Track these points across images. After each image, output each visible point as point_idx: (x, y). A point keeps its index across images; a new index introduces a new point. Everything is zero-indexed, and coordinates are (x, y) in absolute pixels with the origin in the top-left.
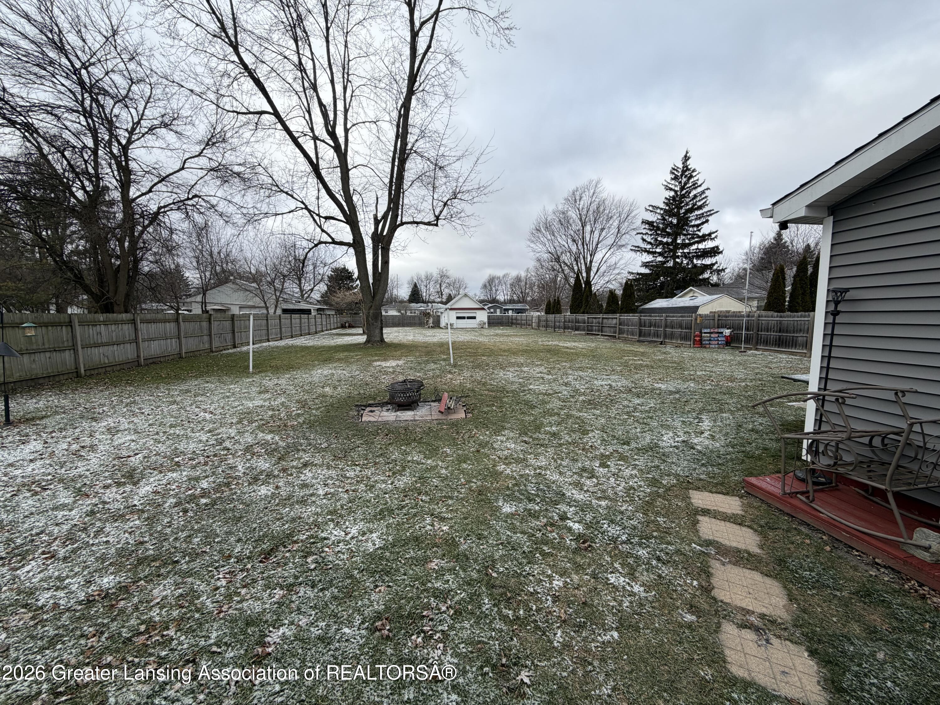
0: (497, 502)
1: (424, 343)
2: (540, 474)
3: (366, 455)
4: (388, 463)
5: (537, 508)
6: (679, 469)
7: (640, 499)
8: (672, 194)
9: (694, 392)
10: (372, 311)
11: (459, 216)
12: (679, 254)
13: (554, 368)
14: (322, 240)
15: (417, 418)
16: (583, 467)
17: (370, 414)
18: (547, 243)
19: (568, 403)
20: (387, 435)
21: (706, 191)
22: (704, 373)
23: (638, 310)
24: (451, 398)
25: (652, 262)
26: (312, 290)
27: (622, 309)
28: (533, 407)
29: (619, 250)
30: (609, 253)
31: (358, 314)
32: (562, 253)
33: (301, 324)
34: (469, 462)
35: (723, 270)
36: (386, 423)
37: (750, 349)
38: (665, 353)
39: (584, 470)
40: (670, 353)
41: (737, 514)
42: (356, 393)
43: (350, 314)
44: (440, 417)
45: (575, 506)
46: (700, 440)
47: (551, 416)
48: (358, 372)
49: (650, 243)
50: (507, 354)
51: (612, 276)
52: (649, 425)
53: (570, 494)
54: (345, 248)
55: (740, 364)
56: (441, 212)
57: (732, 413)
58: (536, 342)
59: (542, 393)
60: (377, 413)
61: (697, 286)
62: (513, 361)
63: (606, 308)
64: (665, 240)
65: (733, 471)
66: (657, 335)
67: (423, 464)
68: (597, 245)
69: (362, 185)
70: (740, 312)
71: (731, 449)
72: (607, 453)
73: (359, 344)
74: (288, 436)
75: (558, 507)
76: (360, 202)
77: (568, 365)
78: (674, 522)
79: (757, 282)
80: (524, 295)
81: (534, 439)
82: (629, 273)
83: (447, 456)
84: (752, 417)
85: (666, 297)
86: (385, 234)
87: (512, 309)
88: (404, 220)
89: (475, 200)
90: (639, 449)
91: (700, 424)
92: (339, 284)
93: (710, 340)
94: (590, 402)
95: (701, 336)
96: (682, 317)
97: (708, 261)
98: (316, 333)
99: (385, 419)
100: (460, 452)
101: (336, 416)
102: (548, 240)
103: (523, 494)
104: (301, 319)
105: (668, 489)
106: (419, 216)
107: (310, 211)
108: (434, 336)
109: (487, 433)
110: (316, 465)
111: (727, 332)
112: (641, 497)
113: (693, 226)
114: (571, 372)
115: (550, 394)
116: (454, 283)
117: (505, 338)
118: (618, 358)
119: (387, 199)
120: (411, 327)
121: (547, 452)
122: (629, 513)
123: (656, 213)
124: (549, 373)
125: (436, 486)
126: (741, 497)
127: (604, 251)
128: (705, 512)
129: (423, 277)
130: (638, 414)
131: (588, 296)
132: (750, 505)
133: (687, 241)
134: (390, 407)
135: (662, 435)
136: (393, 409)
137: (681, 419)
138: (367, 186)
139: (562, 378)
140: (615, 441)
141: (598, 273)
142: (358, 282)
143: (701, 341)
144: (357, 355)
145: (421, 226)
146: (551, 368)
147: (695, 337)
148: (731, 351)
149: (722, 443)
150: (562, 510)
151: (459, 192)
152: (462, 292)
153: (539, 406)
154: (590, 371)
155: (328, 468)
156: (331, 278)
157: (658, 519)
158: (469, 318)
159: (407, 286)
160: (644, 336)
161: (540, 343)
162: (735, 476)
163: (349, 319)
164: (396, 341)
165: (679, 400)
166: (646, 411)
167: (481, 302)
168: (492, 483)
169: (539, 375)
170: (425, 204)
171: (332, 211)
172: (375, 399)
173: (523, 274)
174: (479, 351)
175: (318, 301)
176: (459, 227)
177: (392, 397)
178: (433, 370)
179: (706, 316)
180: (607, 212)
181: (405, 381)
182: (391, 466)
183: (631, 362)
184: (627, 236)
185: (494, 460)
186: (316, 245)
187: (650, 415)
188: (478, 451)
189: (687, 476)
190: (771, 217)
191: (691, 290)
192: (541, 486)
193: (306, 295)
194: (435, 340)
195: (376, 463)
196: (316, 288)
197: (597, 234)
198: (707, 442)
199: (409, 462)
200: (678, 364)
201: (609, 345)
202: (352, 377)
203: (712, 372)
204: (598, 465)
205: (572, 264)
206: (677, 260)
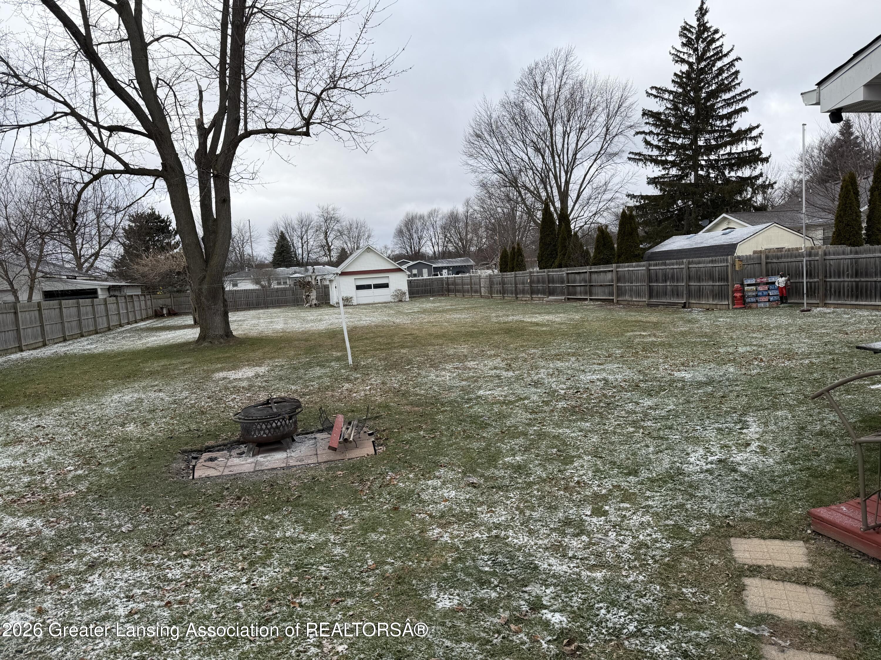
0: (428, 593)
1: (303, 333)
2: (497, 537)
3: (203, 536)
4: (242, 547)
5: (494, 595)
6: (715, 506)
7: (656, 562)
8: (685, 68)
9: (733, 382)
10: (205, 287)
11: (343, 117)
12: (703, 163)
13: (516, 359)
14: (106, 167)
15: (292, 463)
16: (567, 518)
17: (210, 464)
18: (495, 157)
19: (540, 415)
20: (239, 498)
21: (736, 63)
22: (748, 348)
23: (645, 256)
24: (350, 423)
25: (663, 177)
26: (96, 255)
27: (619, 256)
28: (485, 426)
29: (611, 162)
30: (595, 166)
31: (185, 291)
32: (521, 171)
33: (79, 315)
34: (381, 530)
35: (771, 185)
36: (236, 477)
37: (817, 305)
38: (689, 321)
39: (567, 522)
40: (697, 321)
41: (801, 569)
42: (183, 429)
43: (170, 292)
44: (332, 456)
45: (555, 585)
46: (745, 456)
47: (513, 437)
48: (185, 394)
49: (658, 147)
50: (441, 341)
51: (602, 204)
52: (667, 439)
53: (546, 566)
54: (150, 179)
55: (801, 330)
56: (312, 112)
57: (790, 408)
58: (488, 318)
59: (499, 402)
60: (221, 460)
61: (732, 212)
62: (451, 352)
63: (595, 257)
64: (679, 142)
65: (793, 501)
66: (676, 293)
67: (302, 541)
68: (575, 154)
69: (172, 71)
70: (797, 249)
71: (790, 467)
72: (604, 491)
73: (186, 344)
74: (59, 518)
75: (527, 589)
76: (171, 100)
77: (538, 352)
78: (708, 593)
79: (819, 201)
80: (465, 243)
81: (486, 479)
82: (628, 196)
83: (345, 522)
84: (819, 413)
85: (688, 233)
86: (218, 152)
87: (448, 268)
88: (250, 128)
89: (369, 89)
90: (652, 480)
91: (744, 431)
92: (146, 243)
93: (757, 296)
94: (573, 410)
95: (743, 291)
96: (712, 262)
97: (746, 172)
98: (109, 329)
99: (236, 470)
100: (366, 514)
101: (148, 474)
102: (496, 151)
103: (470, 575)
104: (78, 307)
105: (698, 540)
106: (275, 120)
107: (79, 118)
108: (321, 320)
109: (411, 476)
110: (111, 564)
111: (781, 281)
112: (658, 558)
113: (722, 118)
114: (543, 364)
115: (510, 402)
116: (350, 230)
117: (437, 315)
118: (617, 335)
119: (218, 93)
120: (279, 307)
121: (508, 498)
122: (639, 587)
123: (663, 99)
124: (509, 368)
125: (326, 578)
126: (806, 540)
127: (587, 165)
128: (755, 570)
129: (295, 223)
130: (649, 423)
131: (565, 239)
132: (820, 552)
133: (713, 142)
134: (243, 448)
135: (688, 454)
136: (249, 451)
137: (716, 425)
138: (180, 72)
139: (529, 375)
140: (616, 471)
141: (580, 201)
142: (178, 237)
143: (743, 297)
144: (184, 364)
145: (281, 136)
146: (512, 359)
147: (733, 292)
148: (788, 311)
149: (778, 458)
150: (534, 594)
151: (340, 78)
152: (362, 243)
153: (494, 424)
154: (573, 359)
155: (134, 568)
156: (129, 233)
157: (684, 590)
158: (377, 286)
159: (268, 238)
160: (658, 296)
161: (494, 320)
162: (797, 508)
163: (168, 301)
164: (254, 333)
165: (711, 394)
166: (663, 418)
167: (396, 258)
168: (419, 562)
169: (493, 372)
170: (284, 99)
171: (121, 116)
172: (216, 437)
173: (461, 209)
174: (396, 339)
175: (109, 274)
176: (346, 136)
177: (246, 430)
178: (319, 378)
179: (748, 258)
180: (586, 100)
181: (267, 402)
182: (246, 551)
183: (637, 340)
184: (621, 138)
185: (422, 521)
186: (96, 178)
187: (669, 423)
188: (396, 509)
189: (727, 517)
190: (818, 103)
191: (725, 218)
192: (500, 556)
193: (86, 265)
194: (322, 326)
195: (219, 550)
196: (104, 251)
197: (573, 137)
198: (755, 459)
199: (277, 540)
200: (711, 337)
201: (601, 314)
202: (175, 402)
203: (761, 346)
204: (589, 513)
205: (537, 189)
206: (701, 172)
